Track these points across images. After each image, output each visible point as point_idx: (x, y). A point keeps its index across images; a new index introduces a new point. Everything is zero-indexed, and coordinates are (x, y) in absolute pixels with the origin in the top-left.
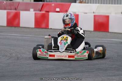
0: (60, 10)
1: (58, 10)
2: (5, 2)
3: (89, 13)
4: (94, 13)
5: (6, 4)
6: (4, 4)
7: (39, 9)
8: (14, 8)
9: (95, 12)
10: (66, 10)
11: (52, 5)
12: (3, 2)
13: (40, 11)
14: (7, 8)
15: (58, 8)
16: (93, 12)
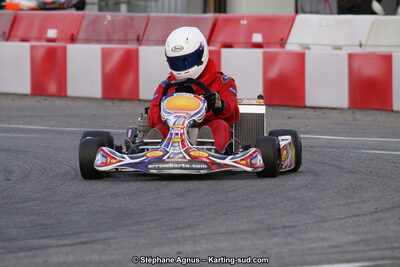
0: (264, 38)
1: (257, 38)
2: (109, 17)
3: (345, 46)
4: (361, 45)
5: (112, 22)
6: (106, 22)
8: (135, 37)
9: (363, 43)
10: (282, 39)
11: (242, 22)
12: (105, 17)
14: (116, 37)
15: (257, 32)
16: (358, 43)
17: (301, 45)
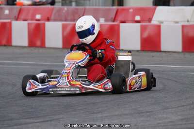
0: (141, 18)
1: (138, 18)
2: (66, 9)
3: (181, 21)
4: (188, 21)
5: (67, 11)
6: (64, 11)
7: (112, 18)
9: (189, 20)
10: (150, 19)
11: (130, 10)
12: (64, 9)
13: (114, 21)
14: (69, 18)
15: (138, 15)
16: (187, 20)
17: (159, 21)
